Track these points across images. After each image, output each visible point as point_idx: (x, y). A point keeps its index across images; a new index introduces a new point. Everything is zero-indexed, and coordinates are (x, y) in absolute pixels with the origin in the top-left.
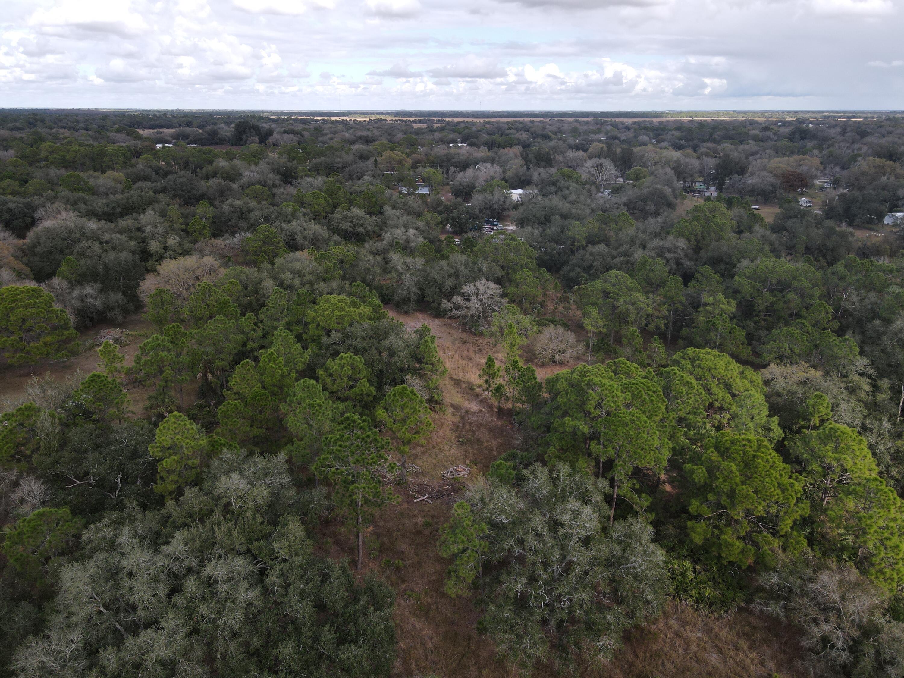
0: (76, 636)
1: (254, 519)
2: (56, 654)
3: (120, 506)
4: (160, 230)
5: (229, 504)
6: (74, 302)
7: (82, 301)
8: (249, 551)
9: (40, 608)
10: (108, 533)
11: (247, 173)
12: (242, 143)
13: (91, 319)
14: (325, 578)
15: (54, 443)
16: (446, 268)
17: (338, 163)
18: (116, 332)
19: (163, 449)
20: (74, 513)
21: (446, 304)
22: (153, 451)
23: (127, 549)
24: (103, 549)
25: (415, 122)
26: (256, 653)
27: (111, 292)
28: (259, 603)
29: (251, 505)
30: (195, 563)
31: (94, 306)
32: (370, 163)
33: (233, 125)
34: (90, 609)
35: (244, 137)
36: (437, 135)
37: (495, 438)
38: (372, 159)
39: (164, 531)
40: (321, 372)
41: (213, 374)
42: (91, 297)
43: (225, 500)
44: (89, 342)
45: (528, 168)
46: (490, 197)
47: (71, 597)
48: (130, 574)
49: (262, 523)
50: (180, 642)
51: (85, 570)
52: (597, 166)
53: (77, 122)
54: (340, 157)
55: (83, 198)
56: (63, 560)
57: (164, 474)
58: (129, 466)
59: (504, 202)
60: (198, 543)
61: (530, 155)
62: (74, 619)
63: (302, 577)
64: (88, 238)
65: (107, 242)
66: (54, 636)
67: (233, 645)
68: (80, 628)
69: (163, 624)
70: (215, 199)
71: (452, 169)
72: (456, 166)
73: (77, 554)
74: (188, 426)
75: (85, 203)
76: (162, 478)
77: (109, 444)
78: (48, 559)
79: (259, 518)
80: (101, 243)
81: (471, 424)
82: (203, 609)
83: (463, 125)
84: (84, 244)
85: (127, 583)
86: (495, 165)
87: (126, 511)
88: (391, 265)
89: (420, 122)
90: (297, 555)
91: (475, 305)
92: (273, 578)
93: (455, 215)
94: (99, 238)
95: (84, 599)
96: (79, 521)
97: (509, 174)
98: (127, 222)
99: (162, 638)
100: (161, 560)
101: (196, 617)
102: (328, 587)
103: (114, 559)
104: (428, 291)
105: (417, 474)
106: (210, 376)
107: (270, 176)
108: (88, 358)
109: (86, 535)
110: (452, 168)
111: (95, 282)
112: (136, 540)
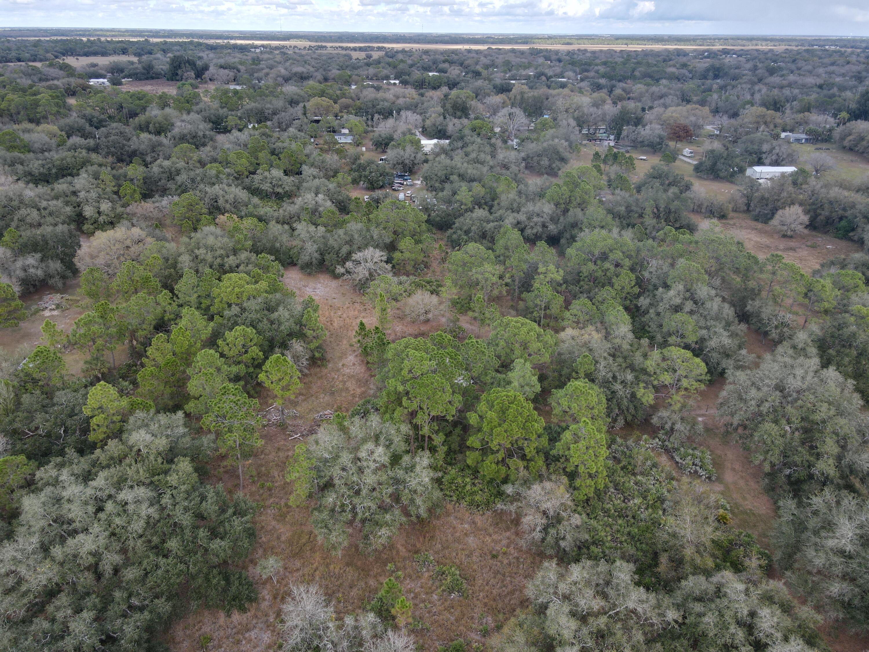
0: (35, 540)
1: (156, 460)
2: (23, 550)
3: (62, 453)
4: (93, 195)
5: (139, 450)
6: (18, 272)
7: (25, 270)
8: (152, 482)
9: (10, 523)
10: (54, 473)
11: (179, 124)
12: (178, 78)
13: (34, 286)
14: (203, 498)
15: (11, 406)
16: (343, 236)
17: (269, 109)
18: (57, 298)
19: (93, 409)
20: (29, 458)
21: (340, 270)
22: (87, 412)
23: (66, 484)
24: (49, 484)
25: (355, 50)
26: (156, 547)
27: (50, 261)
28: (157, 516)
29: (154, 451)
30: (113, 491)
31: (37, 275)
32: (298, 110)
33: (170, 55)
34: (43, 523)
35: (179, 72)
36: (371, 71)
37: (360, 387)
38: (301, 105)
39: (94, 471)
40: (220, 342)
41: (137, 341)
42: (33, 266)
43: (135, 449)
44: (34, 307)
45: (445, 118)
46: (402, 153)
47: (30, 516)
48: (69, 501)
49: (162, 463)
50: (102, 541)
51: (39, 498)
52: (509, 115)
53: (9, 49)
54: (270, 103)
55: (19, 158)
56: (24, 492)
57: (96, 427)
58: (69, 422)
59: (415, 158)
60: (115, 479)
61: (448, 104)
62: (33, 529)
63: (186, 499)
64: (27, 206)
65: (45, 209)
66: (20, 540)
67: (139, 542)
68: (37, 535)
69: (91, 531)
70: (147, 154)
71: (376, 116)
72: (379, 113)
73: (33, 487)
74: (112, 392)
75: (22, 164)
76: (94, 430)
77: (54, 405)
78: (12, 491)
79: (160, 460)
80: (39, 210)
81: (344, 375)
82: (118, 521)
84: (23, 212)
85: (66, 506)
86: (416, 113)
87: (67, 456)
88: (296, 233)
89: (360, 49)
90: (184, 484)
91: (363, 271)
92: (166, 500)
93: (367, 173)
94: (37, 205)
95: (40, 517)
96: (33, 464)
97: (428, 123)
98: (61, 186)
99: (90, 538)
100: (89, 491)
101: (113, 526)
102: (204, 503)
103: (58, 490)
104: (327, 257)
105: (295, 417)
106: (135, 342)
107: (201, 127)
108: (34, 321)
109: (39, 474)
111: (35, 251)
112: (73, 478)
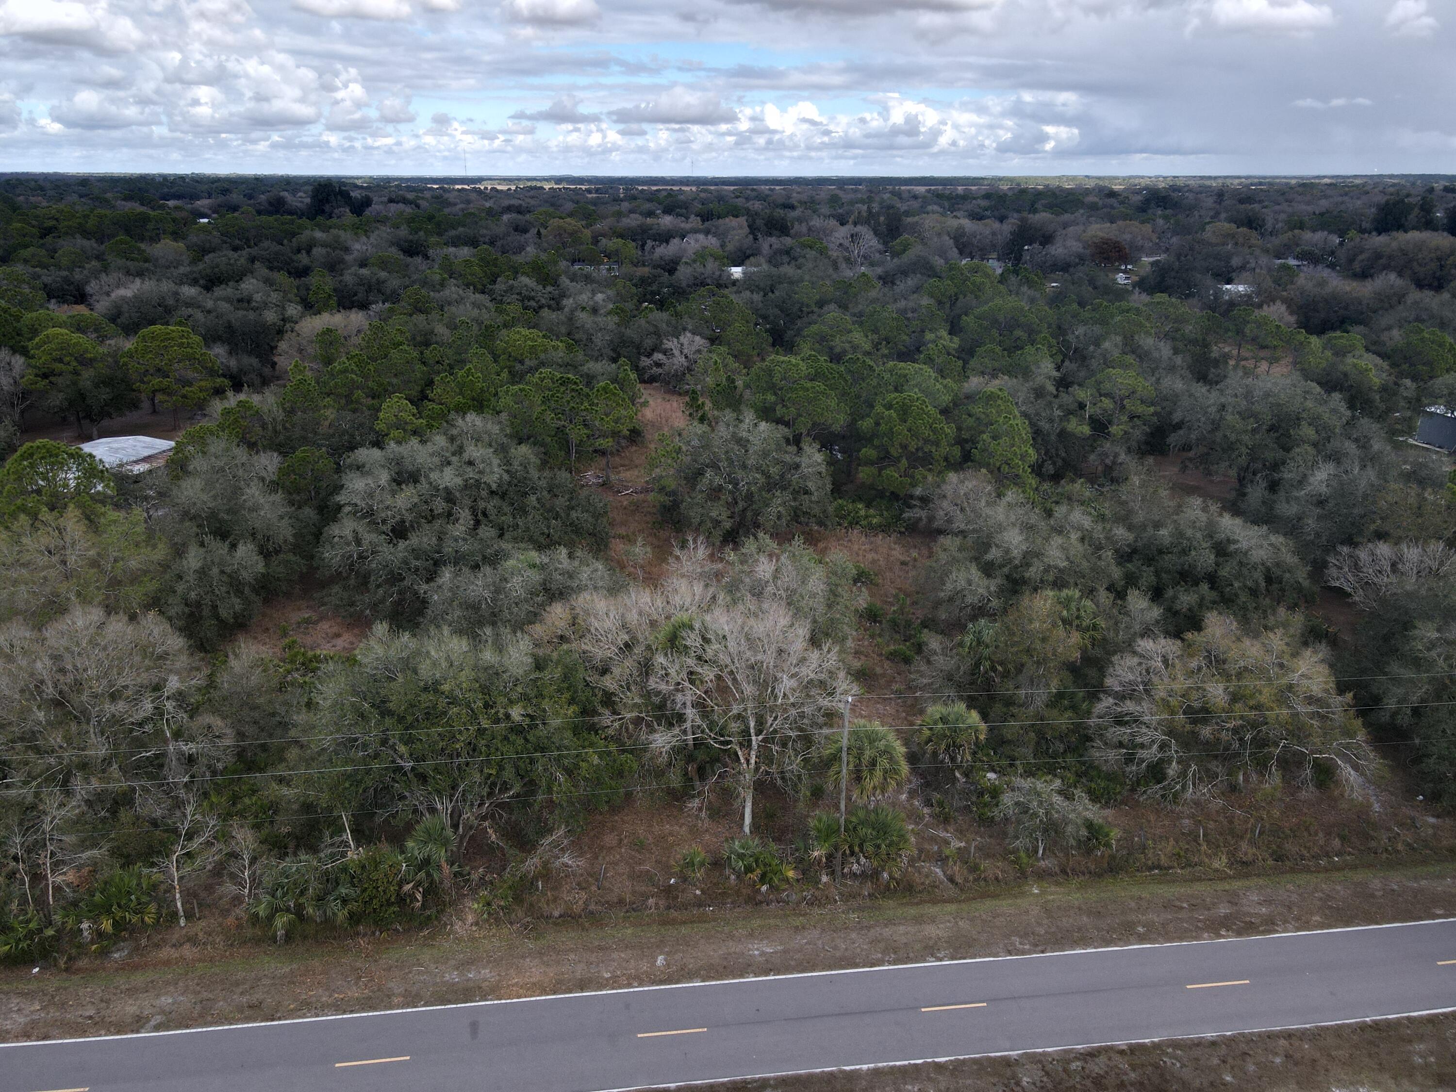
4: (274, 298)
12: (326, 215)
16: (644, 327)
17: (485, 234)
21: (646, 361)
22: (380, 427)
25: (589, 191)
32: (531, 235)
35: (327, 208)
36: (626, 205)
38: (534, 231)
45: (756, 239)
46: (700, 269)
52: (852, 236)
54: (485, 229)
59: (720, 276)
61: (757, 221)
71: (650, 243)
72: (654, 239)
75: (153, 274)
83: (664, 193)
86: (710, 237)
89: (597, 191)
91: (679, 361)
97: (730, 247)
110: (649, 241)
